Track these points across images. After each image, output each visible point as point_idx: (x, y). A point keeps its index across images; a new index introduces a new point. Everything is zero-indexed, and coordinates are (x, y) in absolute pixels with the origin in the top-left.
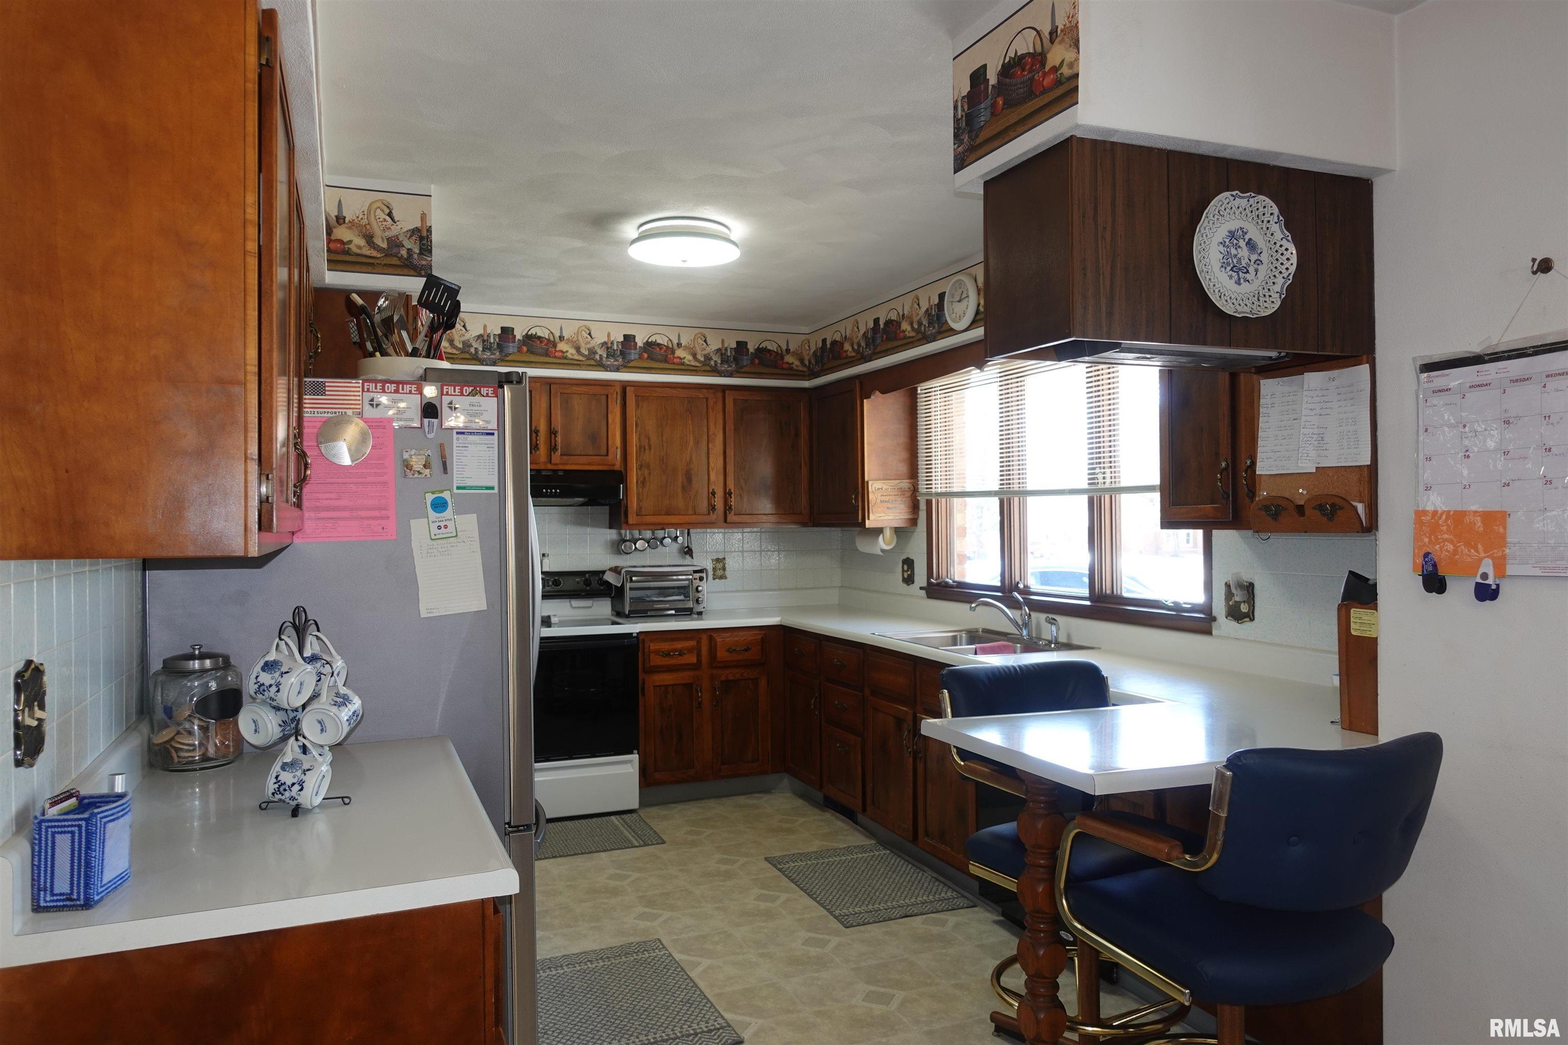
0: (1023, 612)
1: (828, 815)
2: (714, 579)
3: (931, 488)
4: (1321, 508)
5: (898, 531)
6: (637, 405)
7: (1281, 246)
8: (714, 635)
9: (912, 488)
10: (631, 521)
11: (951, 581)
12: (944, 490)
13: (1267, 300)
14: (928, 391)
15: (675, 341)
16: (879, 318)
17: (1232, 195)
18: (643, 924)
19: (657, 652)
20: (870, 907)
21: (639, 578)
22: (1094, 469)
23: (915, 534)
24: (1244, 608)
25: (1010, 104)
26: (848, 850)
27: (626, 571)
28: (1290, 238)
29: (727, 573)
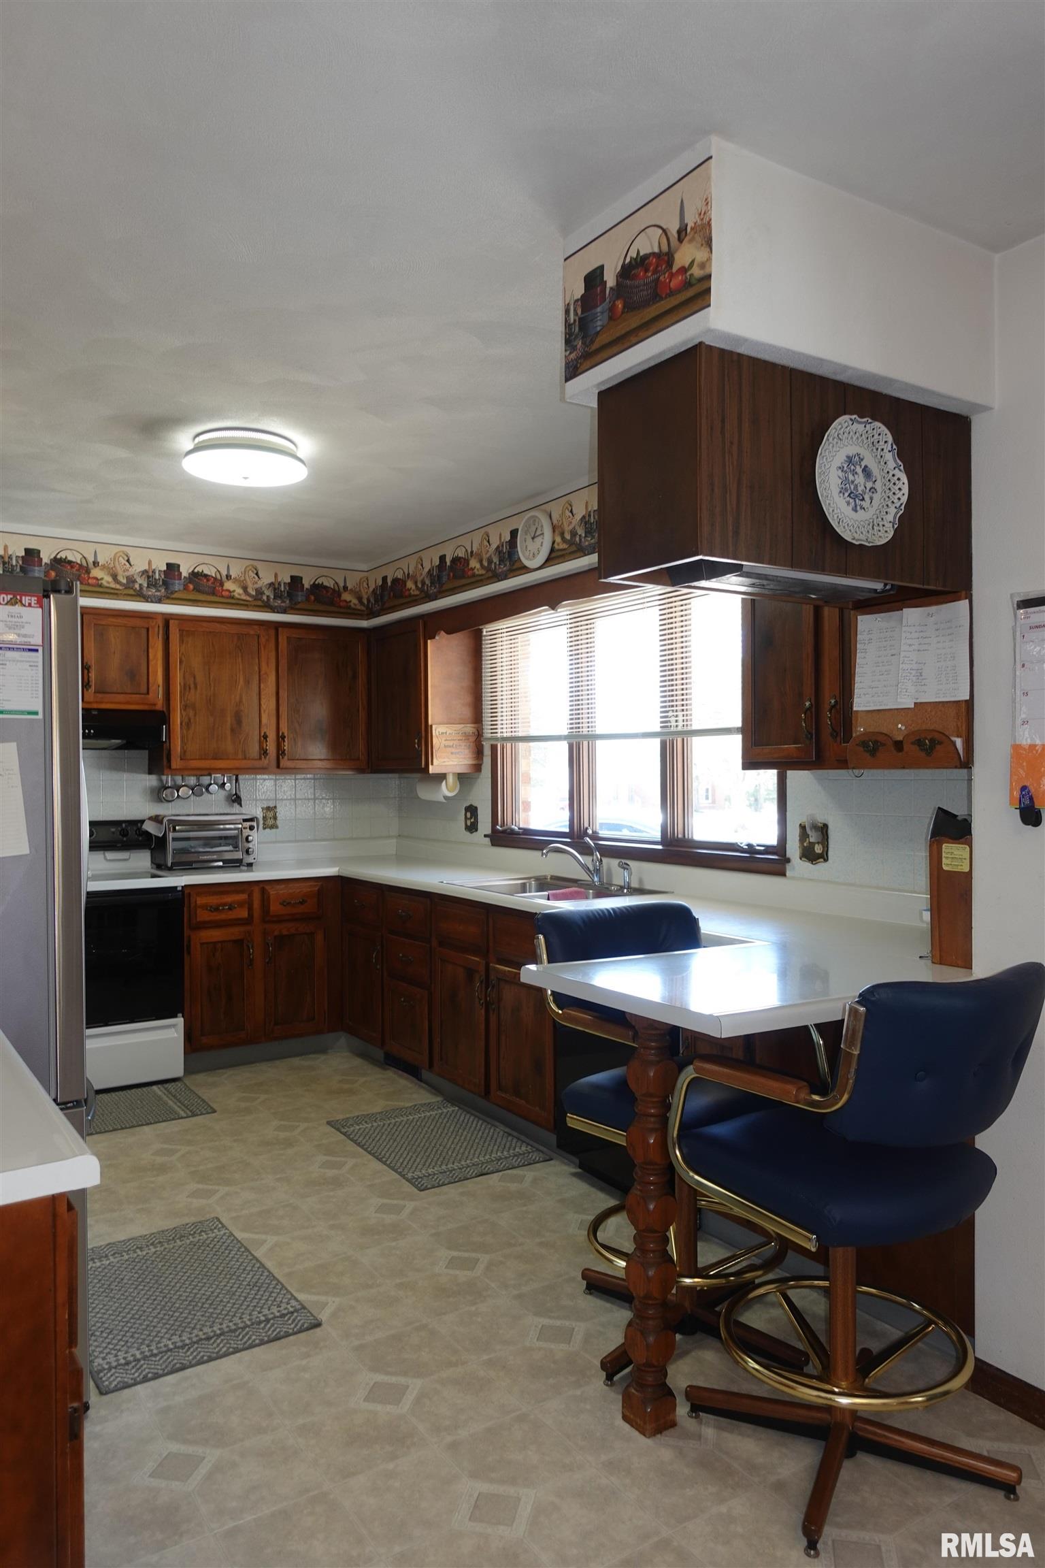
0: (595, 857)
1: (391, 1074)
2: (264, 828)
3: (497, 733)
4: (919, 743)
5: (461, 777)
6: (182, 641)
7: (893, 475)
8: (267, 887)
9: (476, 733)
10: (174, 766)
11: (516, 828)
12: (509, 735)
13: (881, 528)
14: (493, 634)
15: (224, 573)
16: (445, 555)
17: (851, 419)
18: (197, 1203)
19: (204, 907)
20: (444, 1167)
21: (184, 827)
22: (667, 712)
23: (479, 780)
24: (818, 849)
25: (630, 307)
26: (415, 1109)
27: (168, 820)
28: (902, 468)
29: (279, 822)
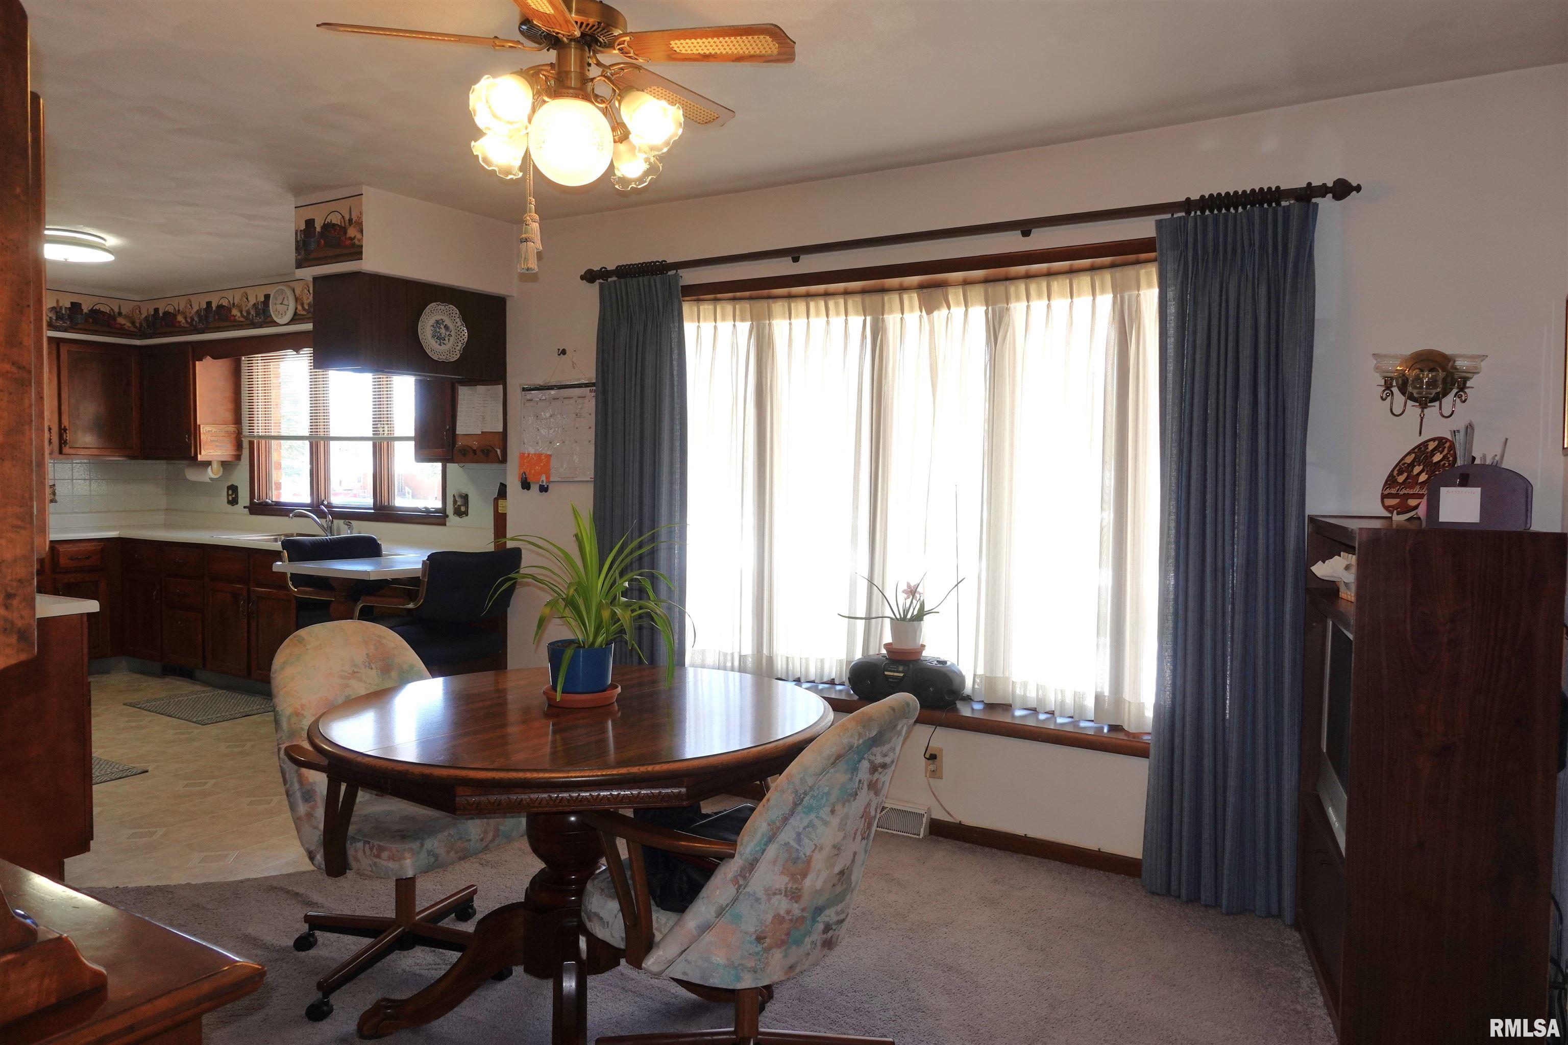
0: (327, 519)
3: (253, 432)
4: (482, 451)
5: (224, 464)
7: (460, 329)
8: (57, 546)
9: (237, 431)
11: (270, 502)
12: (264, 434)
13: (454, 354)
14: (250, 362)
16: (211, 302)
17: (437, 304)
20: (219, 715)
22: (377, 425)
23: (239, 466)
24: (463, 509)
25: (328, 245)
26: (193, 694)
28: (464, 326)
29: (57, 497)
